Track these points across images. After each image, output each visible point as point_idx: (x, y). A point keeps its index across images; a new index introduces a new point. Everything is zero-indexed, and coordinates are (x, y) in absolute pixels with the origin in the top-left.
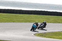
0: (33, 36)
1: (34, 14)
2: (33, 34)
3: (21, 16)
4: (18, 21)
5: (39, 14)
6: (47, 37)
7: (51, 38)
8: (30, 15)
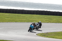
0: (35, 36)
1: (37, 14)
2: (35, 34)
3: (23, 16)
4: (21, 21)
5: (42, 14)
6: (49, 37)
7: (53, 38)
8: (32, 15)
